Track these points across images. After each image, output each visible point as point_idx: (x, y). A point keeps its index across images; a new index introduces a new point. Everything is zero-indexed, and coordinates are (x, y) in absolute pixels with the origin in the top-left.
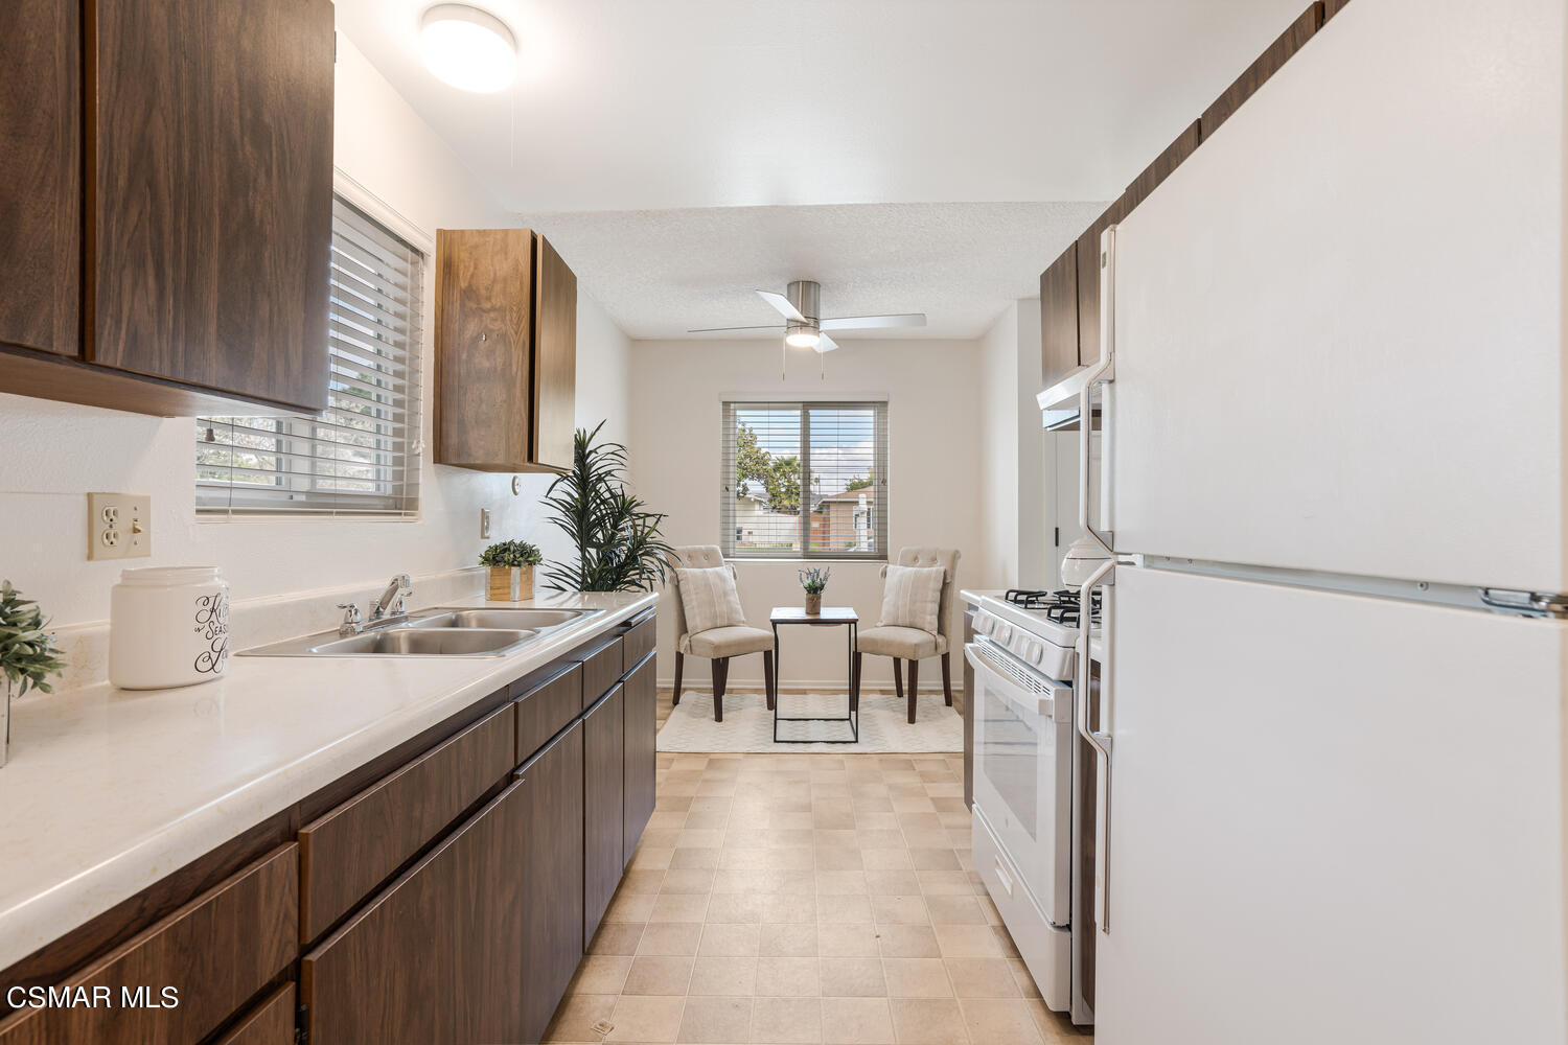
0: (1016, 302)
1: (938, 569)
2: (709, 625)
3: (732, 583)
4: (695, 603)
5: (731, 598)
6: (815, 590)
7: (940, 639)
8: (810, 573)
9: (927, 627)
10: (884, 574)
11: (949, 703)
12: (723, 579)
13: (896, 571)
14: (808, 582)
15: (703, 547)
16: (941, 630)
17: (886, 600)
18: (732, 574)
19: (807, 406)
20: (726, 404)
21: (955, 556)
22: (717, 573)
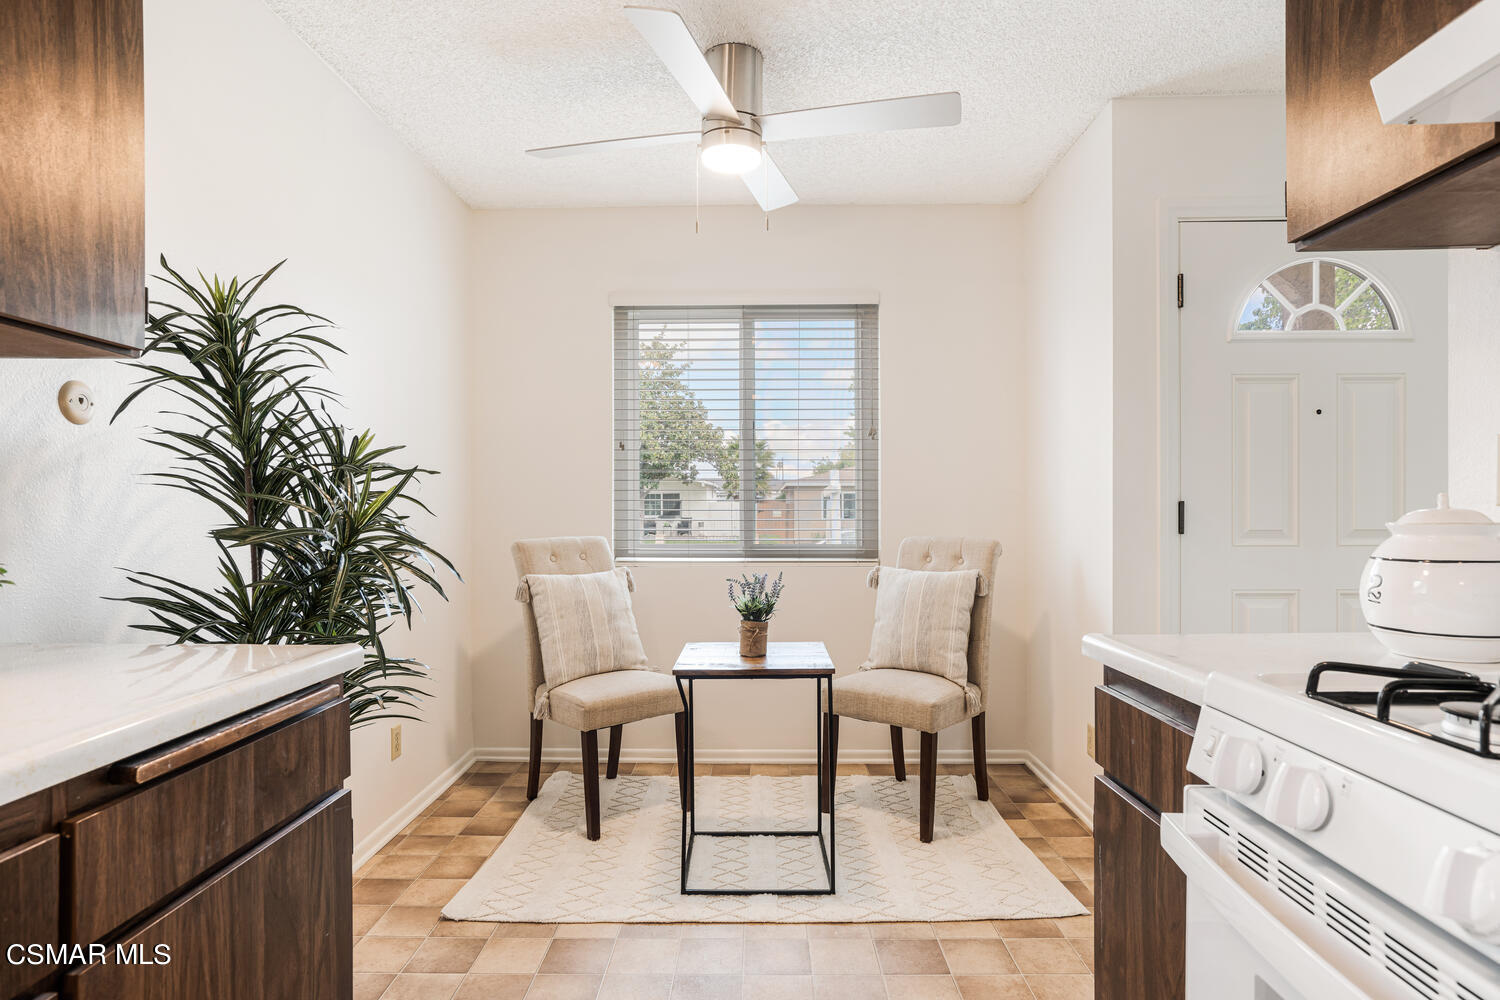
0: (1109, 107)
1: (963, 576)
2: (583, 670)
3: (626, 598)
4: (557, 634)
5: (622, 623)
6: (756, 616)
7: (973, 693)
8: (748, 584)
9: (950, 672)
10: (875, 582)
11: (983, 796)
12: (608, 592)
13: (896, 578)
14: (743, 599)
15: (578, 539)
16: (973, 678)
17: (877, 625)
18: (626, 584)
19: (751, 313)
20: (621, 311)
21: (994, 553)
22: (599, 582)
